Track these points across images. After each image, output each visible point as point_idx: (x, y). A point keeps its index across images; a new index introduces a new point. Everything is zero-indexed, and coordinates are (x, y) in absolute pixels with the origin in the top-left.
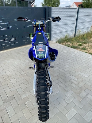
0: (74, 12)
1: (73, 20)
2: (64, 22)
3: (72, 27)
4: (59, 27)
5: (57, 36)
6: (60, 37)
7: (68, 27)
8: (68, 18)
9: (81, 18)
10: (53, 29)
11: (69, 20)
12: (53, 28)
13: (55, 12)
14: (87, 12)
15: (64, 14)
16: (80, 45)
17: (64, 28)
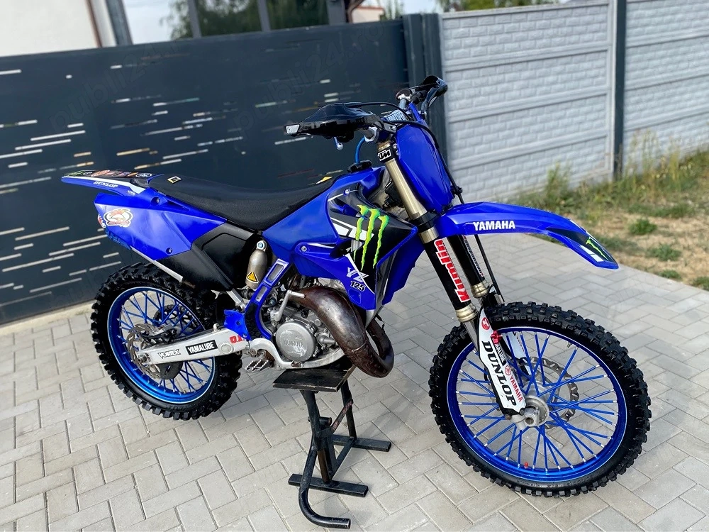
0: (595, 27)
1: (593, 73)
2: (528, 91)
3: (592, 116)
4: (497, 126)
5: (492, 182)
6: (515, 184)
7: (565, 121)
8: (558, 68)
9: (650, 55)
10: (457, 143)
11: (564, 77)
12: (459, 134)
13: (468, 41)
14: (691, 15)
15: (527, 44)
16: (644, 229)
17: (536, 127)
